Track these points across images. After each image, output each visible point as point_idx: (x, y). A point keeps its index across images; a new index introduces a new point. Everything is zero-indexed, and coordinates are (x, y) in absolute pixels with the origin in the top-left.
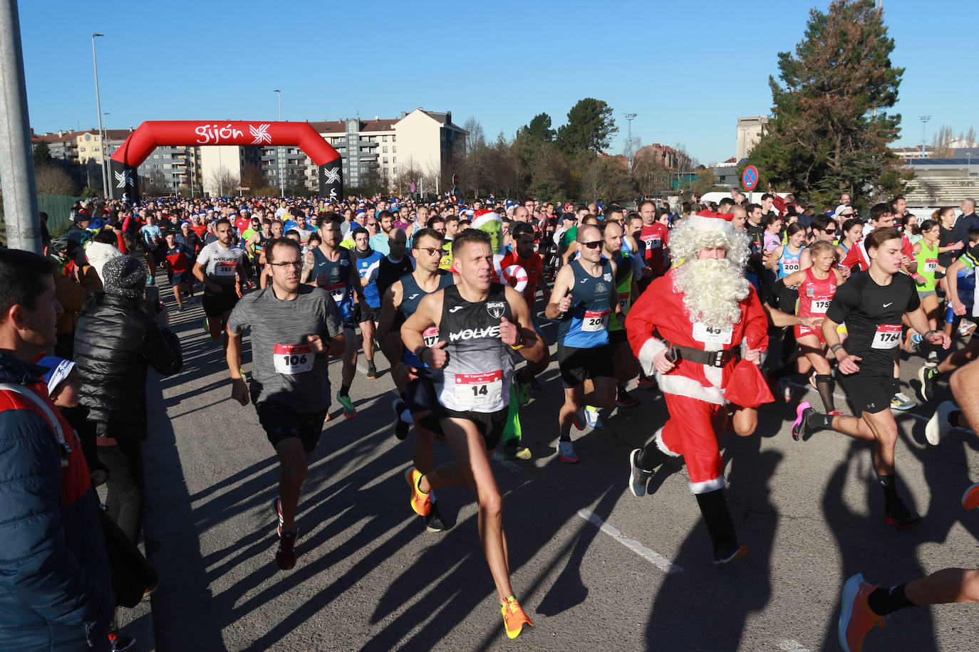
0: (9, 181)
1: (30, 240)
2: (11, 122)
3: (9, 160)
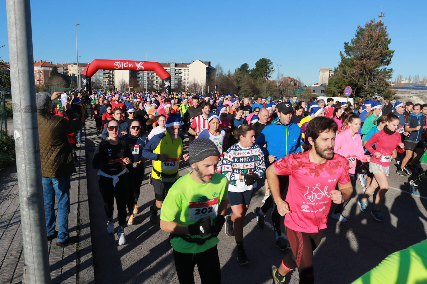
1: (29, 114)
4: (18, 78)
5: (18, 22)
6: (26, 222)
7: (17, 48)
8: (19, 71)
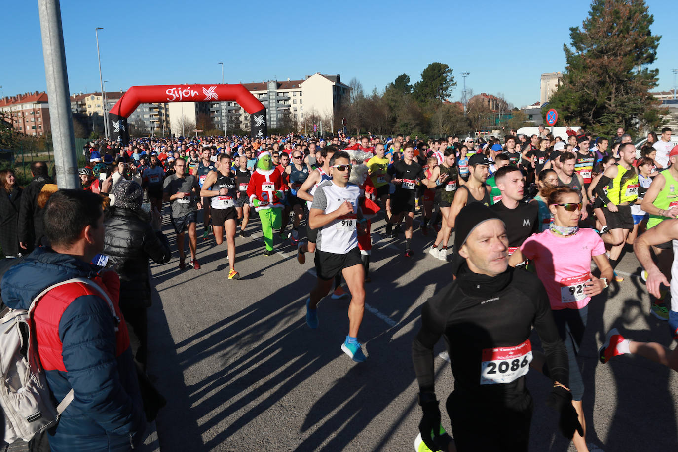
0: (58, 136)
1: (72, 176)
3: (57, 123)
8: (61, 135)
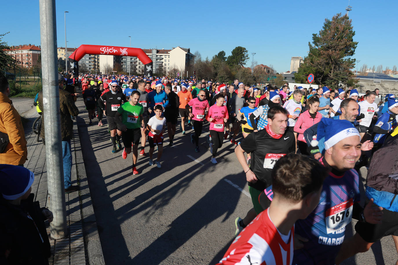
0: (45, 57)
1: (54, 87)
2: (48, 27)
3: (46, 47)
4: (47, 61)
5: (48, 22)
6: (51, 163)
7: (47, 40)
8: (48, 56)
